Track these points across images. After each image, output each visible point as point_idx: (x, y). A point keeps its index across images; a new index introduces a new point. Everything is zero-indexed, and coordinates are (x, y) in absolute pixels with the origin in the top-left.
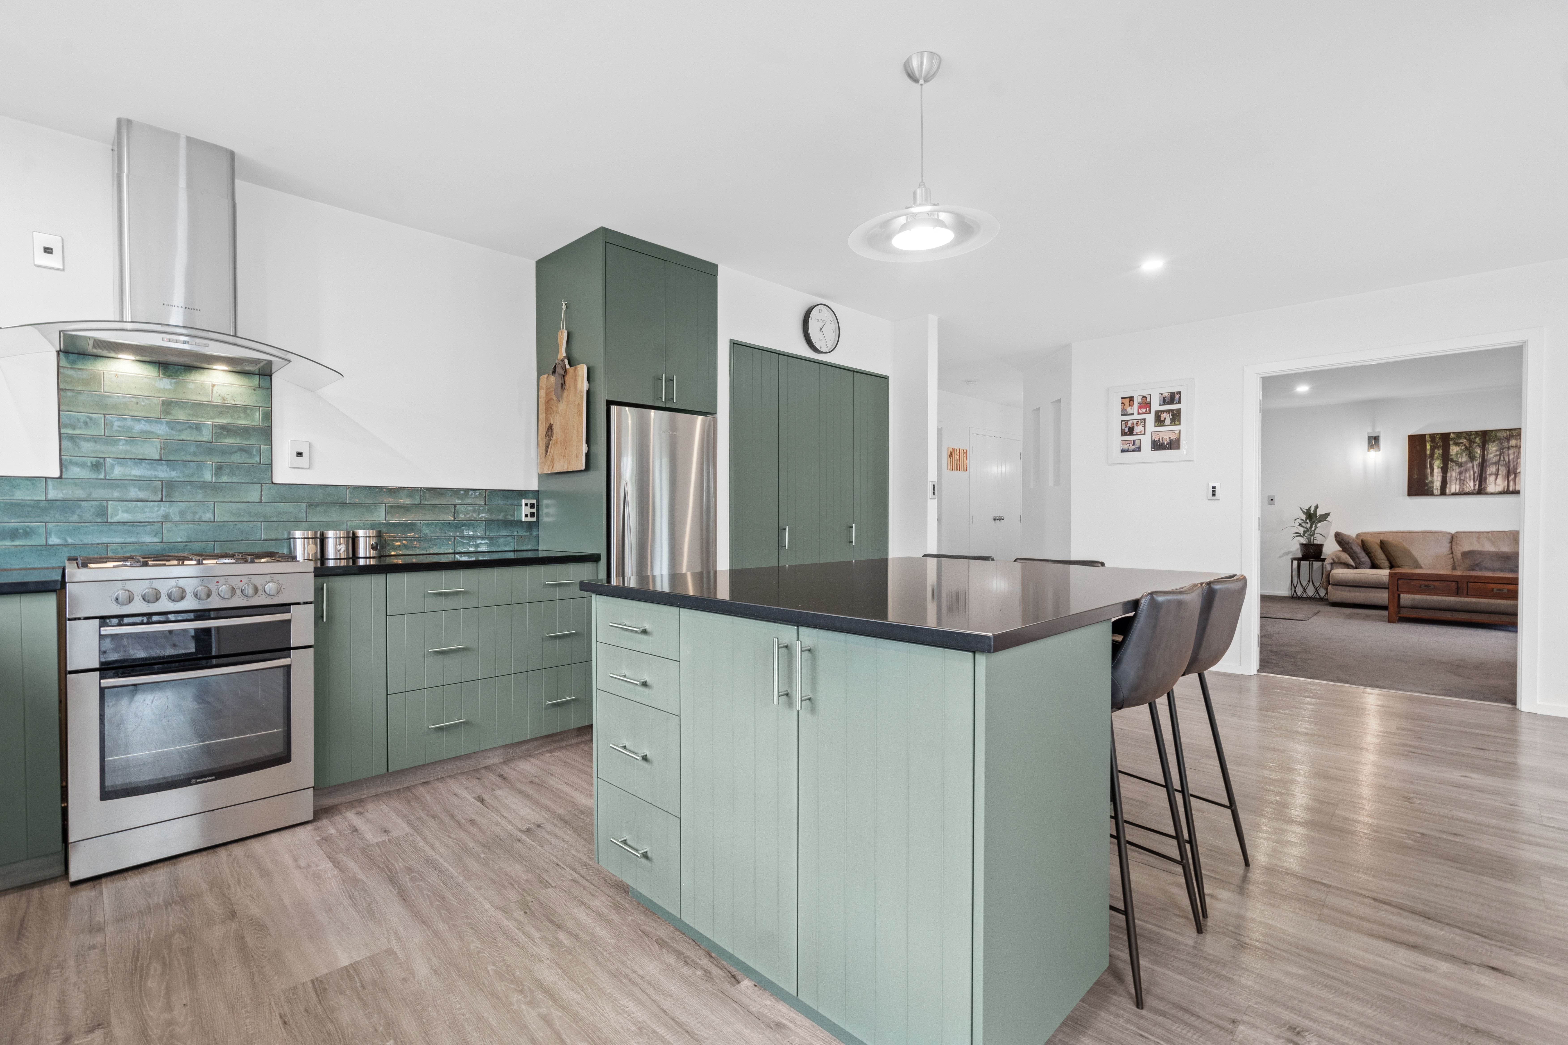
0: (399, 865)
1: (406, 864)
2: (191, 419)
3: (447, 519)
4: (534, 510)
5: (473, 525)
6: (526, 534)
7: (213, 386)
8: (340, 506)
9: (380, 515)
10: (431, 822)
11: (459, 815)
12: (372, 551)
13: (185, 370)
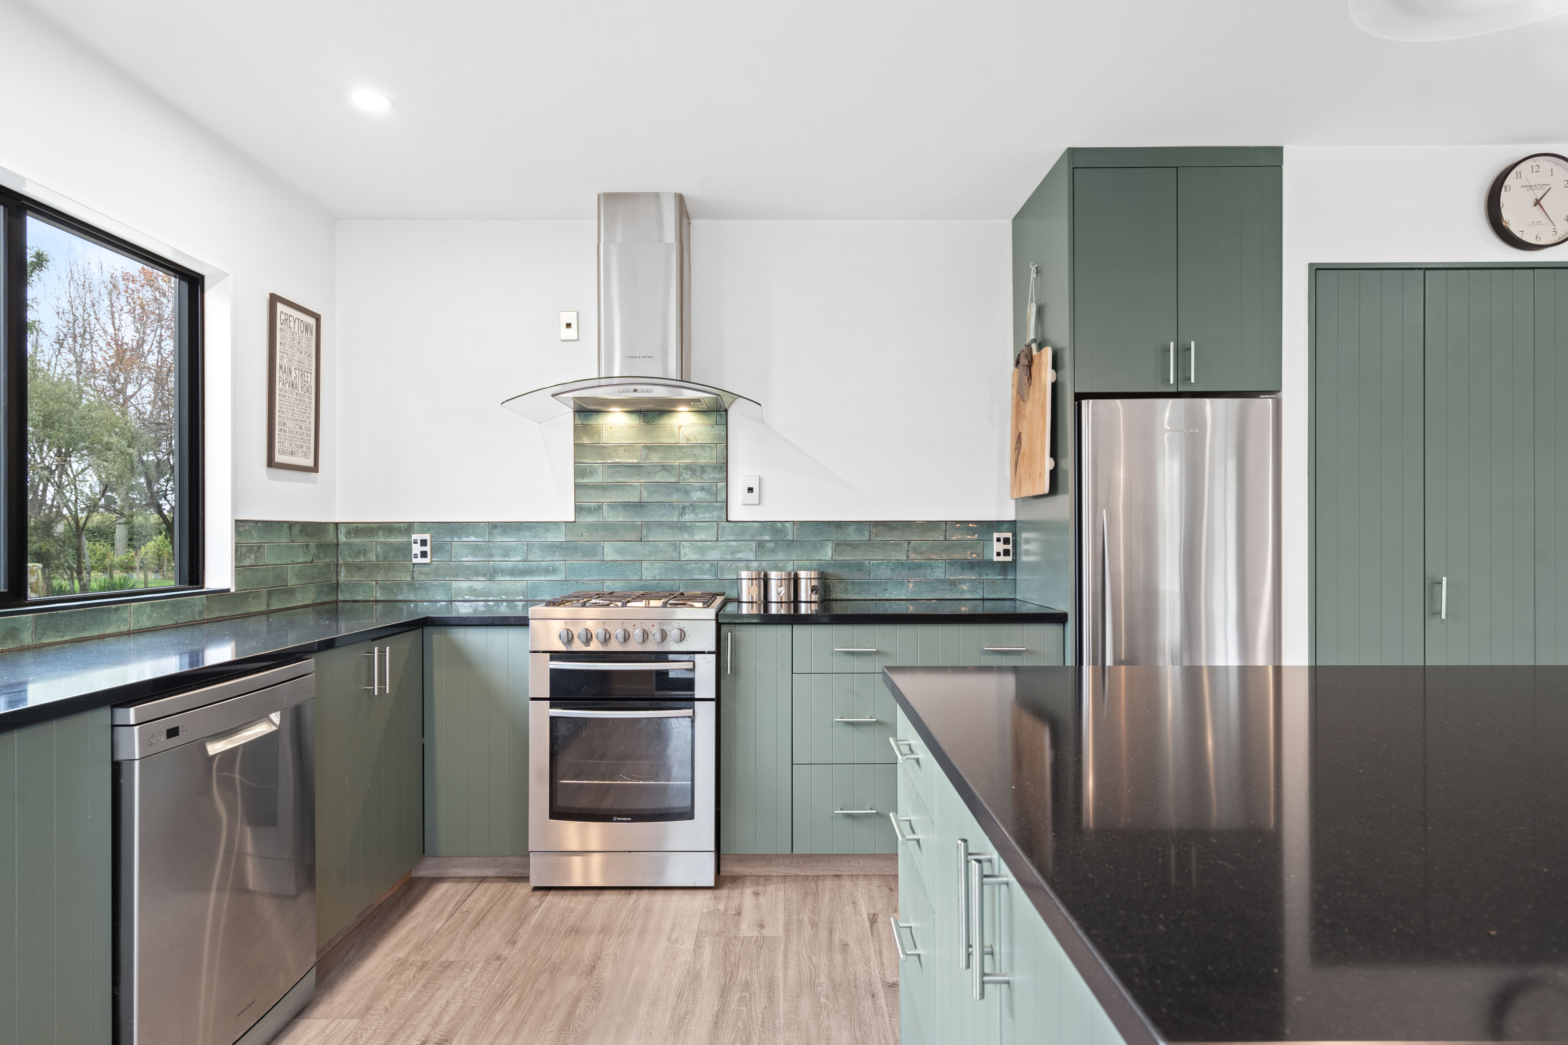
0: (742, 975)
1: (748, 977)
2: (663, 462)
3: (899, 558)
4: (1009, 547)
5: (931, 566)
6: (998, 577)
7: (680, 427)
8: (787, 544)
9: (827, 553)
10: (807, 929)
11: (838, 933)
12: (813, 596)
13: (659, 415)
